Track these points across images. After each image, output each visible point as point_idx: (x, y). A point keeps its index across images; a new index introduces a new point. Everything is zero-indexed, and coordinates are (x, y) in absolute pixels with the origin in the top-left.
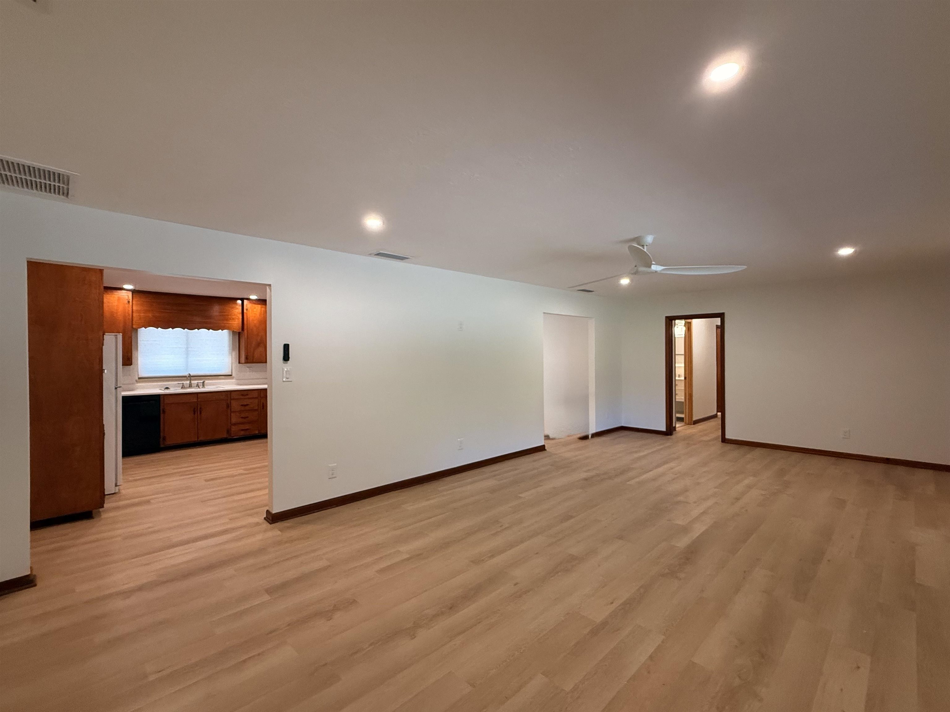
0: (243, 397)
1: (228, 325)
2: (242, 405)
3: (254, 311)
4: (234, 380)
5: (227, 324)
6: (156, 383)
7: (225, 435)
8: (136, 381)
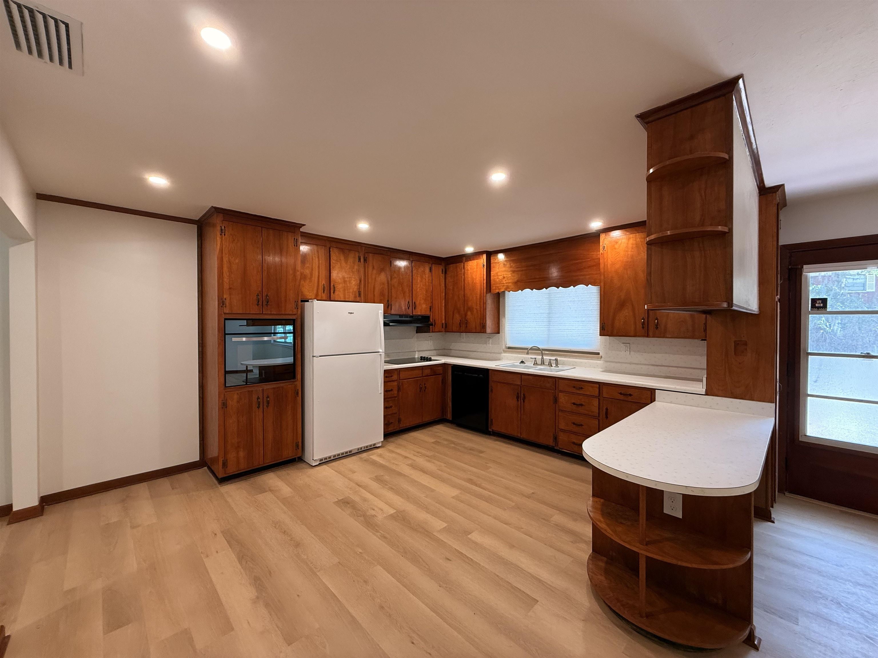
0: (575, 391)
1: (582, 277)
2: (574, 404)
3: (615, 249)
4: (600, 362)
5: (581, 275)
6: (516, 355)
7: (550, 442)
8: (503, 351)
